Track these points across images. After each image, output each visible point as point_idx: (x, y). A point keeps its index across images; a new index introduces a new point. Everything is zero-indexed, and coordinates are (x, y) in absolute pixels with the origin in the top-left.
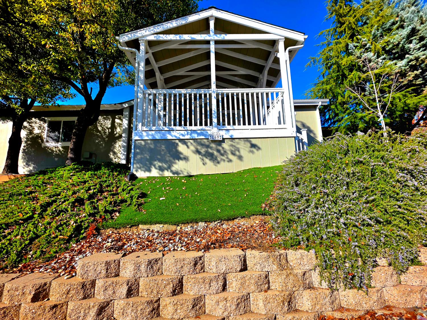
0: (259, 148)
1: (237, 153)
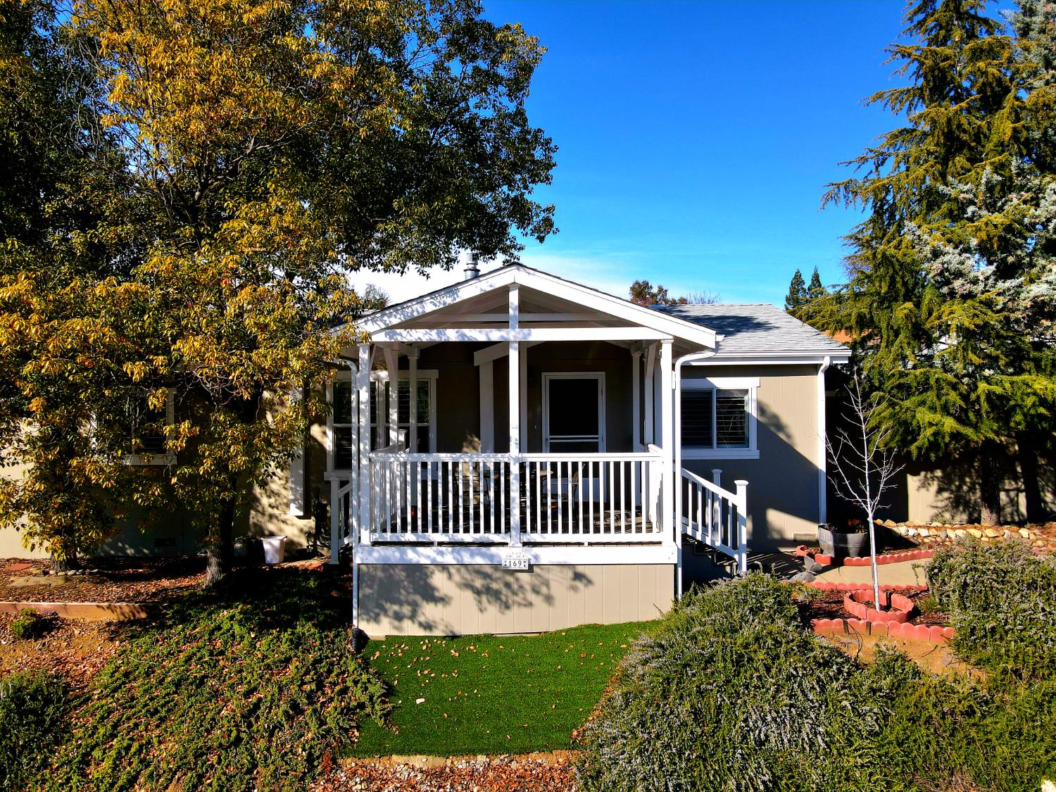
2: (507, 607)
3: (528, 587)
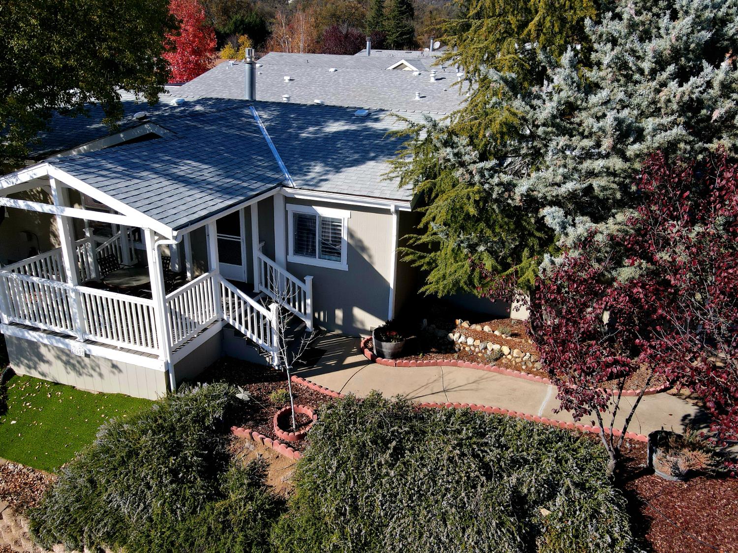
0: (120, 371)
1: (97, 369)
2: (80, 374)
3: (89, 366)
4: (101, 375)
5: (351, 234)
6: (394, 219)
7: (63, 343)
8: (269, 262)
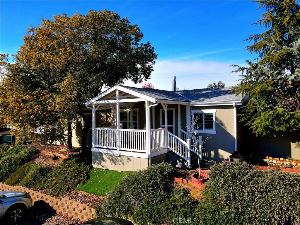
2: (116, 164)
3: (119, 160)
4: (123, 164)
5: (217, 119)
6: (234, 110)
7: (111, 152)
8: (185, 132)
